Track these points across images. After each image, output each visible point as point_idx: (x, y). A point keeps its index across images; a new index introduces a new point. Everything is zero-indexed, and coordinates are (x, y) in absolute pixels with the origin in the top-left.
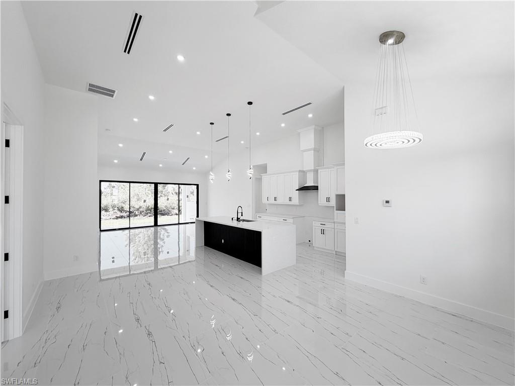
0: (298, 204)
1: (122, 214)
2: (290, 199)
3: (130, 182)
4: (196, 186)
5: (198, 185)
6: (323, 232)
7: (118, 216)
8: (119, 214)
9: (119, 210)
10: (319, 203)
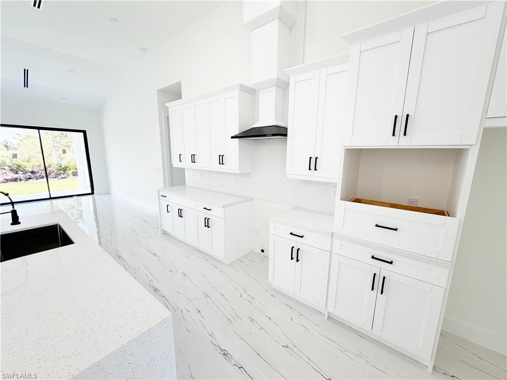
0: (239, 172)
1: (16, 176)
2: (221, 160)
4: (82, 133)
5: (84, 132)
6: (295, 254)
7: (8, 178)
8: (12, 175)
9: (12, 170)
10: (287, 172)
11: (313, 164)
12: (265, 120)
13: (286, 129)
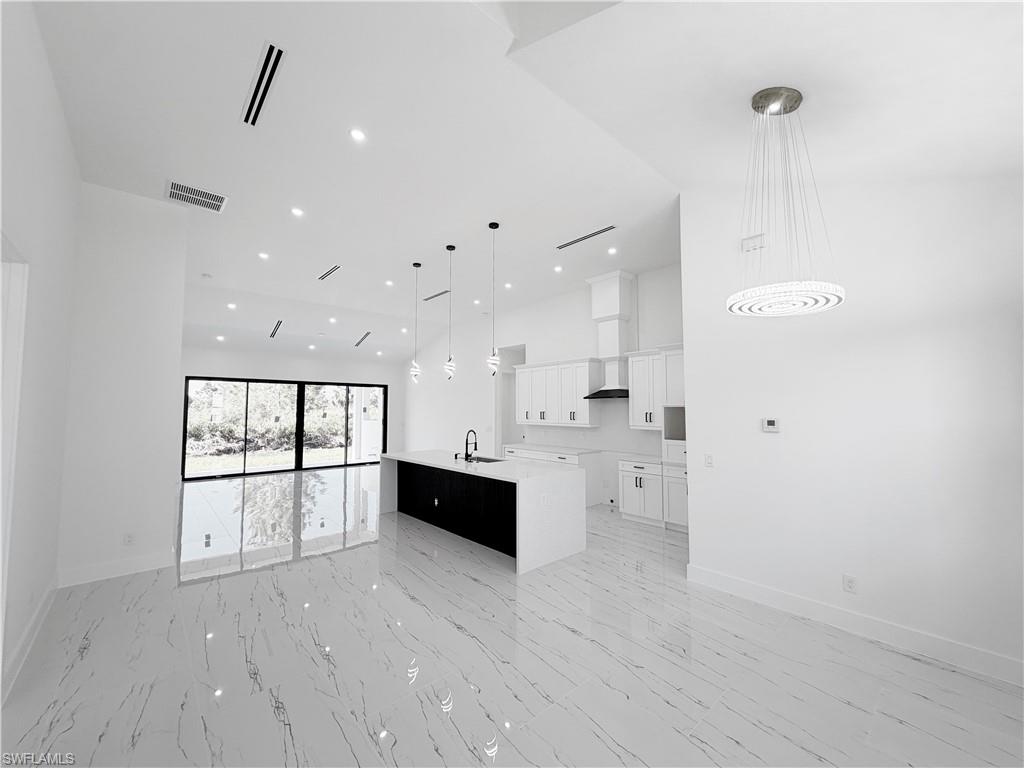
0: (588, 426)
1: (229, 445)
2: (573, 416)
3: (248, 381)
4: (382, 389)
5: (385, 388)
6: (639, 483)
7: (221, 448)
8: (223, 445)
9: (223, 436)
10: (631, 424)
11: (649, 417)
12: (612, 384)
13: (627, 391)
